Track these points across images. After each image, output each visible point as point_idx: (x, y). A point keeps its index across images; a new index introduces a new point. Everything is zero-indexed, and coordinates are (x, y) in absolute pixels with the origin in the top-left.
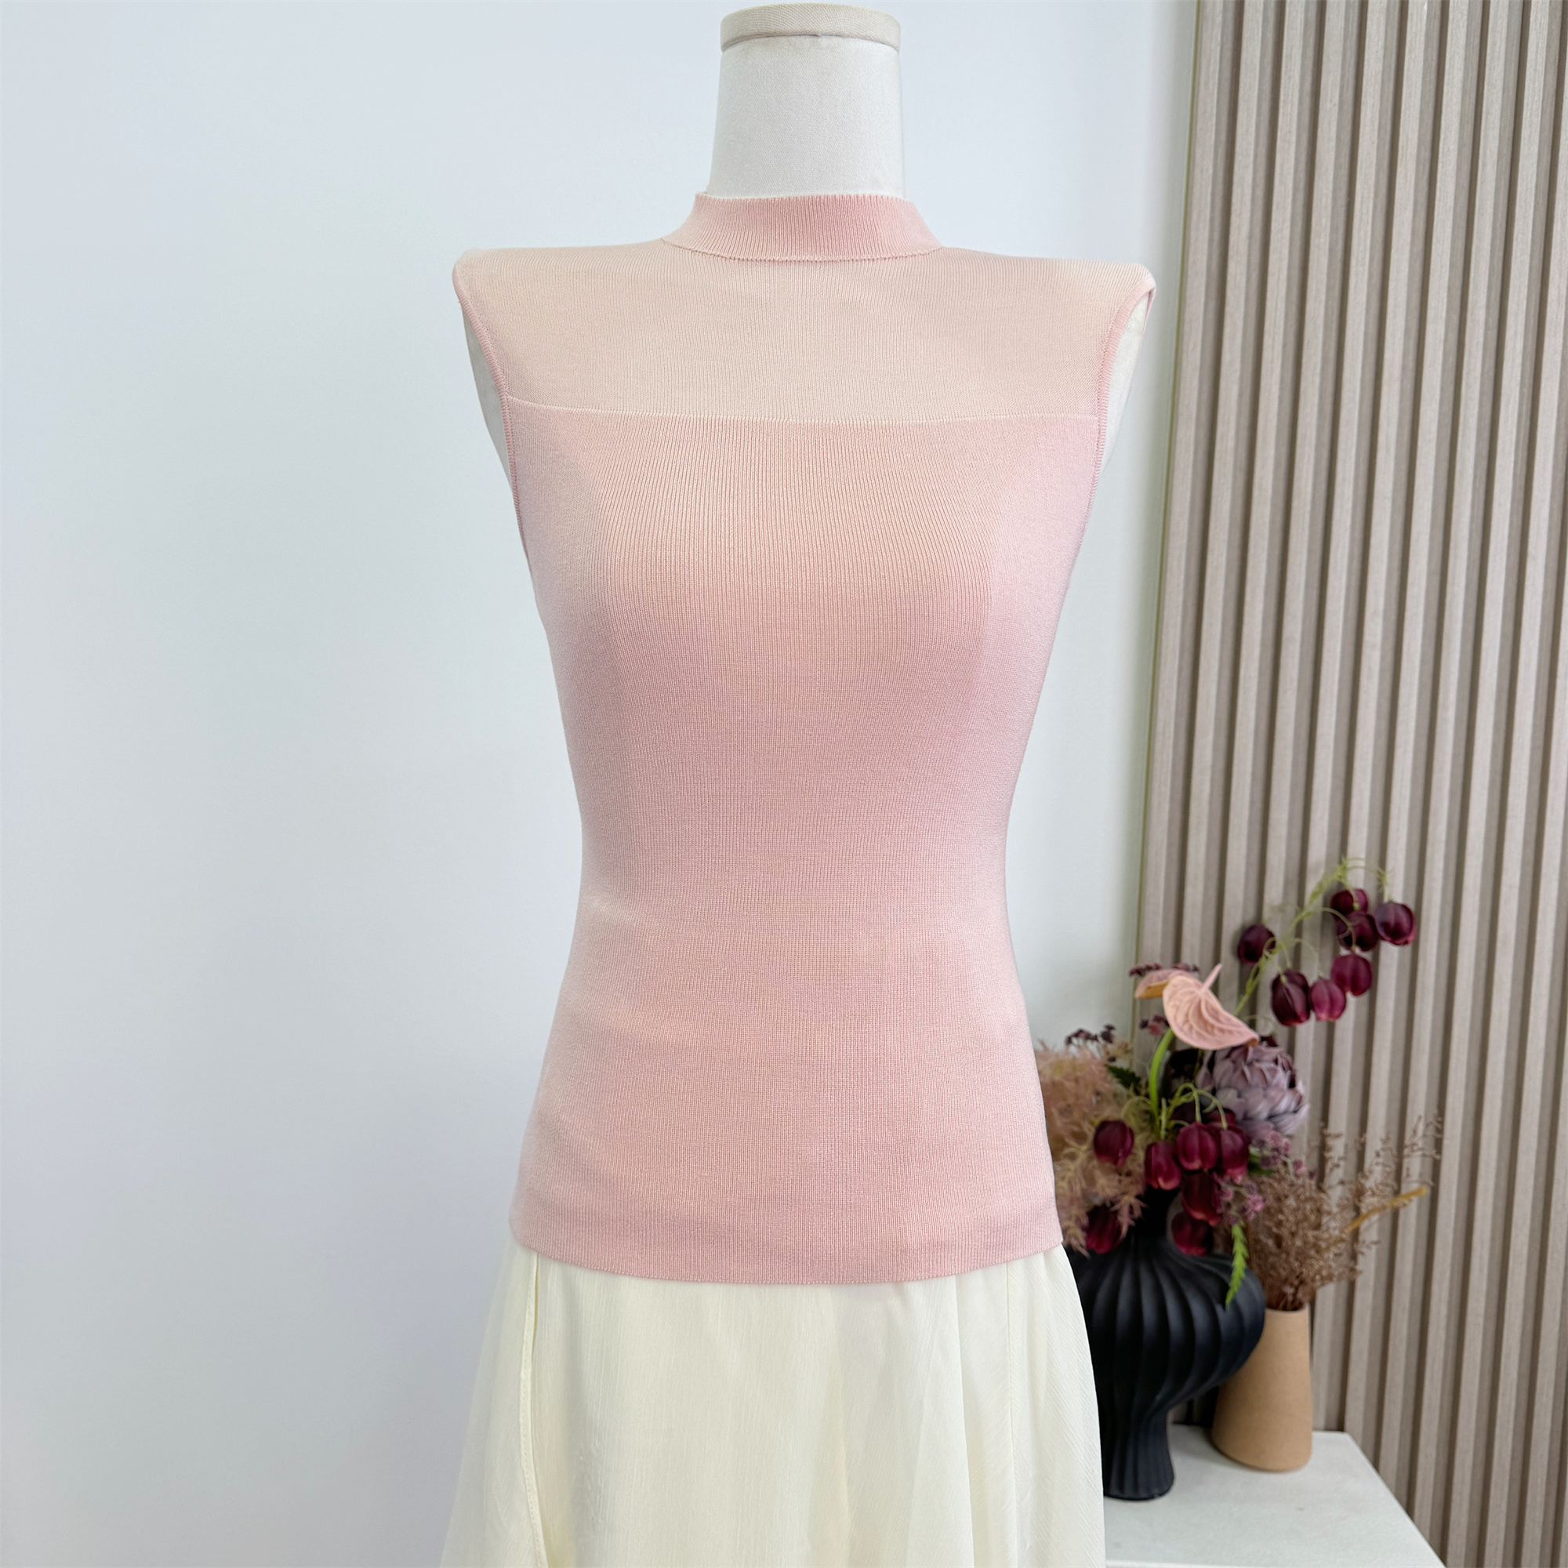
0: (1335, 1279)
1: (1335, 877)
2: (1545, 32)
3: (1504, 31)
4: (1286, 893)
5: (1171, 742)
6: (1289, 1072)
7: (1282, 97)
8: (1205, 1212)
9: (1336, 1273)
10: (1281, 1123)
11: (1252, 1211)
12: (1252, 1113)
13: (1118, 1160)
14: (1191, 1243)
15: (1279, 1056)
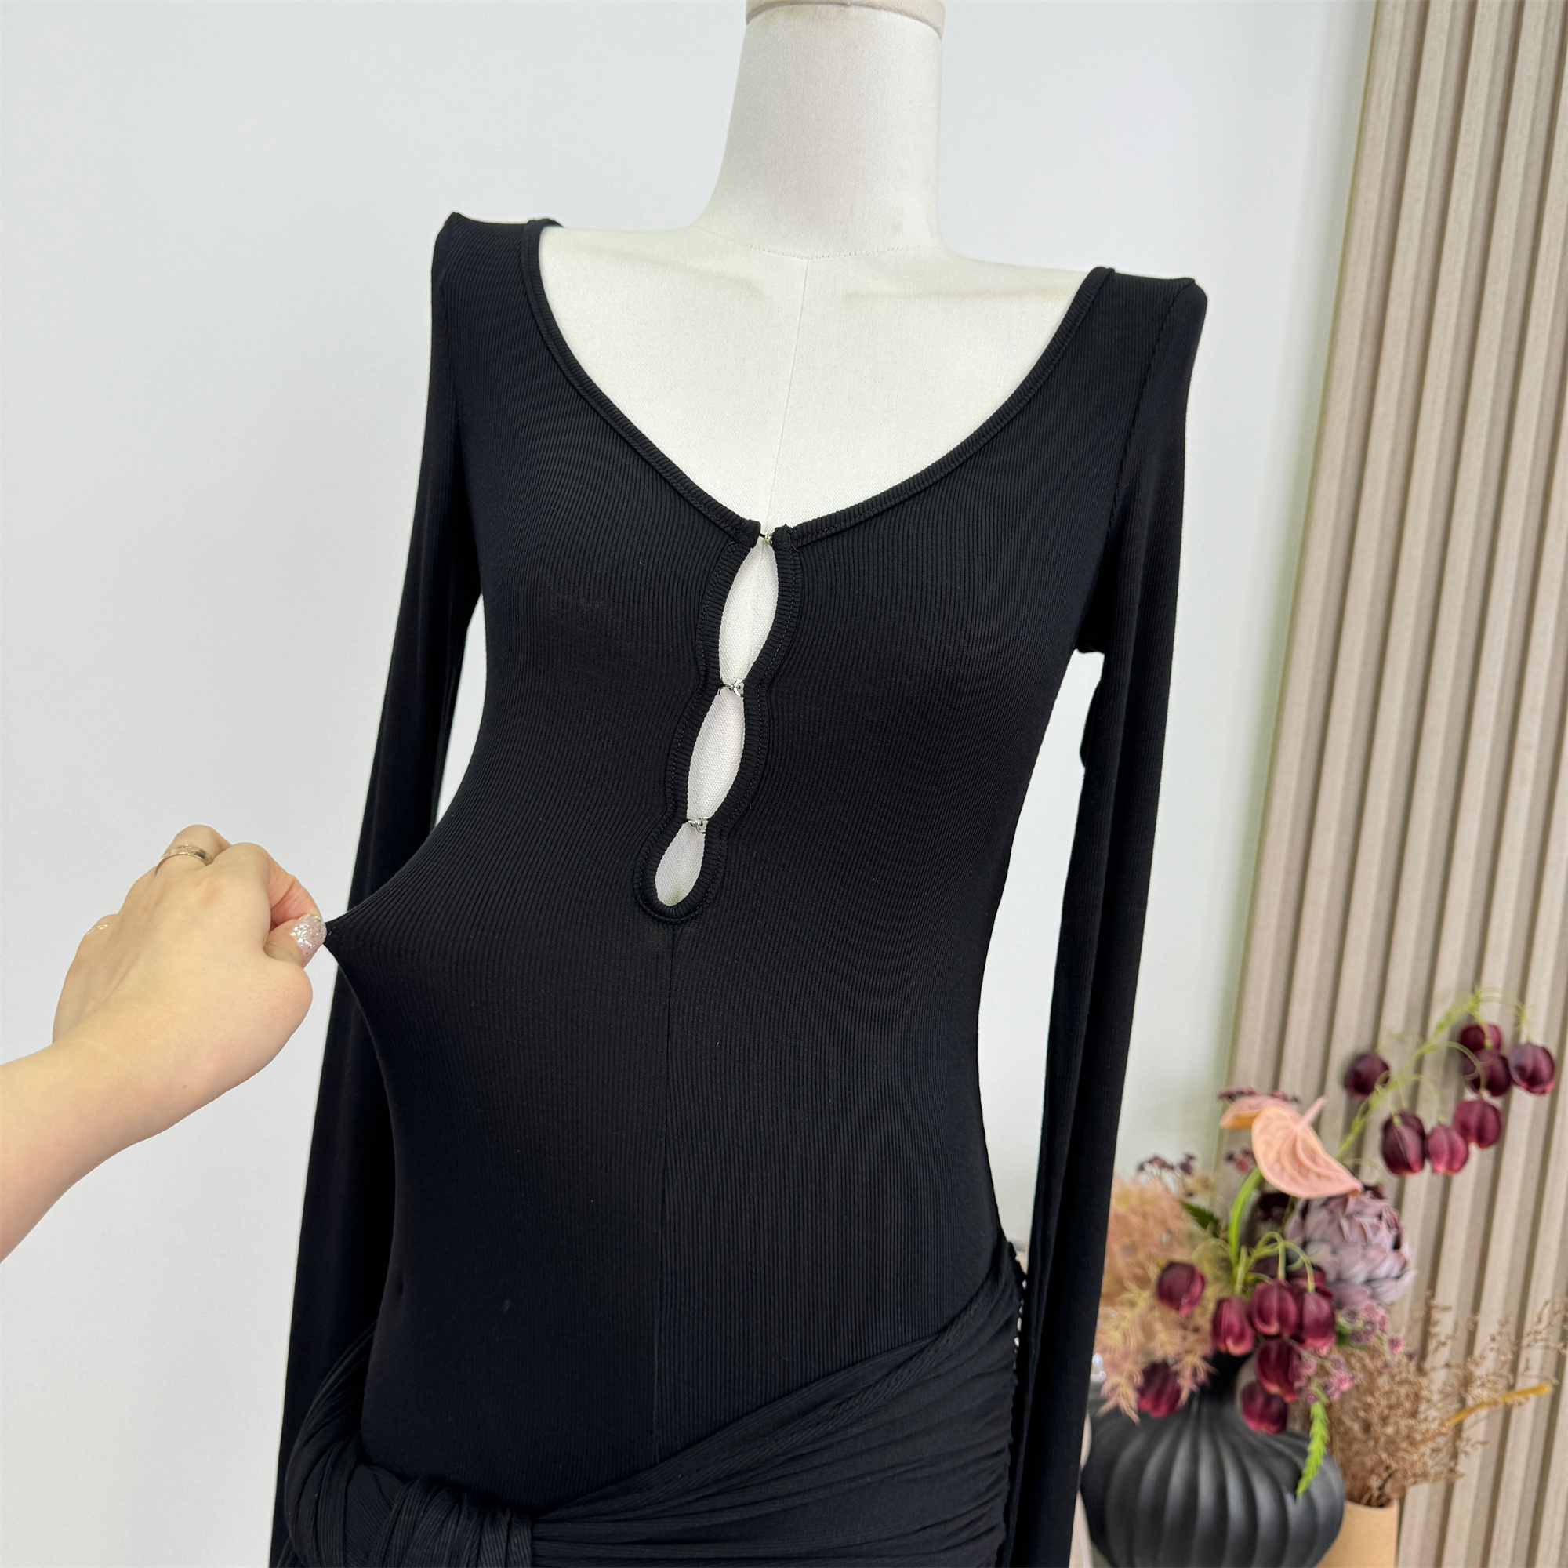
0: (1431, 1479)
1: (1466, 1008)
4: (1408, 1021)
6: (1394, 1232)
8: (1280, 1385)
9: (1432, 1471)
10: (1380, 1290)
11: (1338, 1389)
12: (1347, 1275)
13: (1185, 1311)
14: (1262, 1417)
15: (1384, 1210)
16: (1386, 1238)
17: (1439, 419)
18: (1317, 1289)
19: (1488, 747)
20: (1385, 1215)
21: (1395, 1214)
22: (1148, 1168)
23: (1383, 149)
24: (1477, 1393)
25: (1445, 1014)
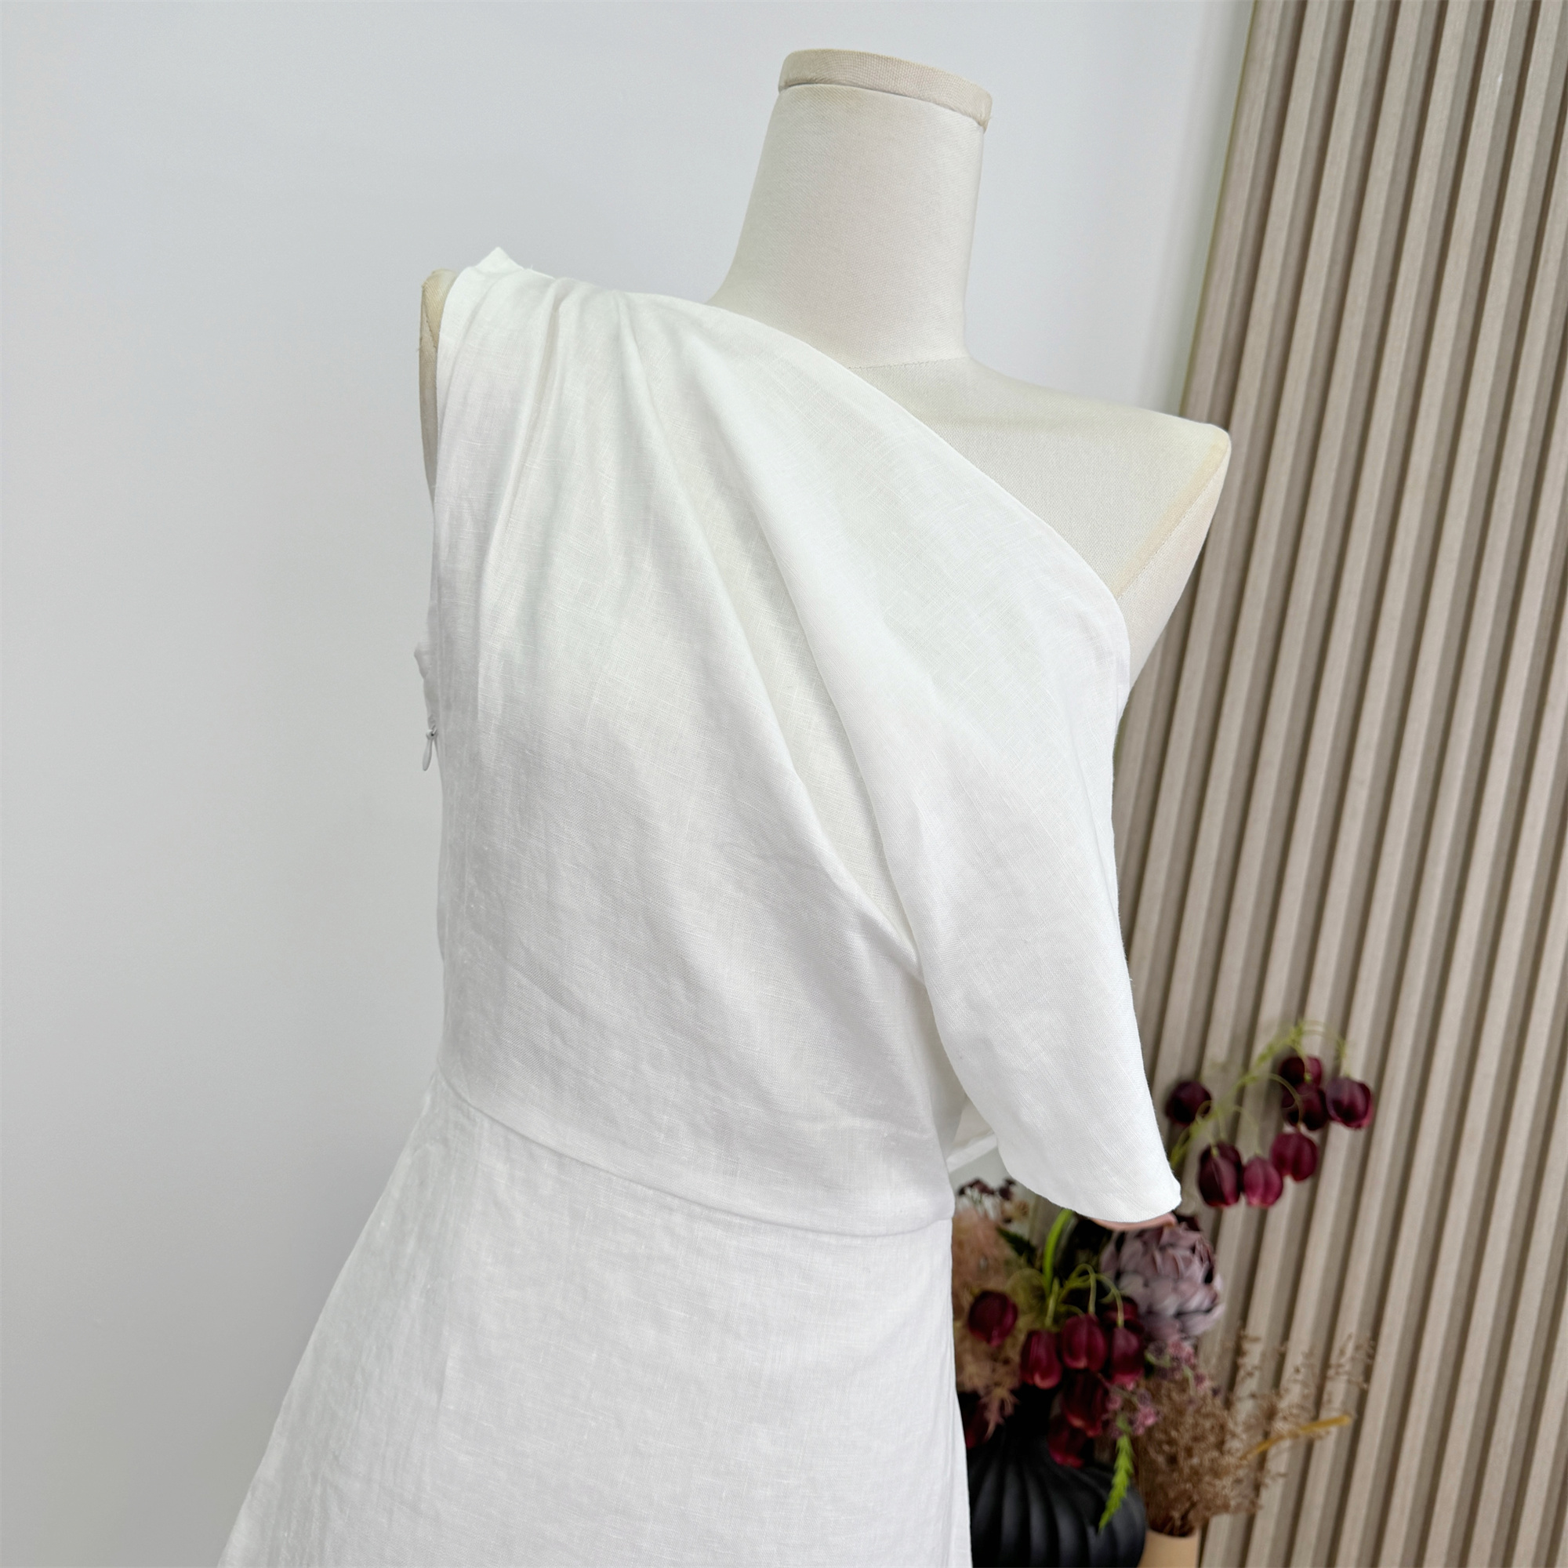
0: (1232, 1510)
1: (1288, 1041)
6: (1207, 1264)
8: (1085, 1419)
9: (1233, 1503)
10: (1189, 1323)
11: (1143, 1424)
12: (1158, 1307)
13: (995, 1343)
14: (1068, 1450)
15: (1197, 1243)
16: (1198, 1271)
17: (1290, 451)
18: (1127, 1323)
20: (1199, 1247)
21: (1208, 1245)
22: (968, 1191)
23: (1250, 174)
24: (1280, 1426)
25: (1266, 1044)
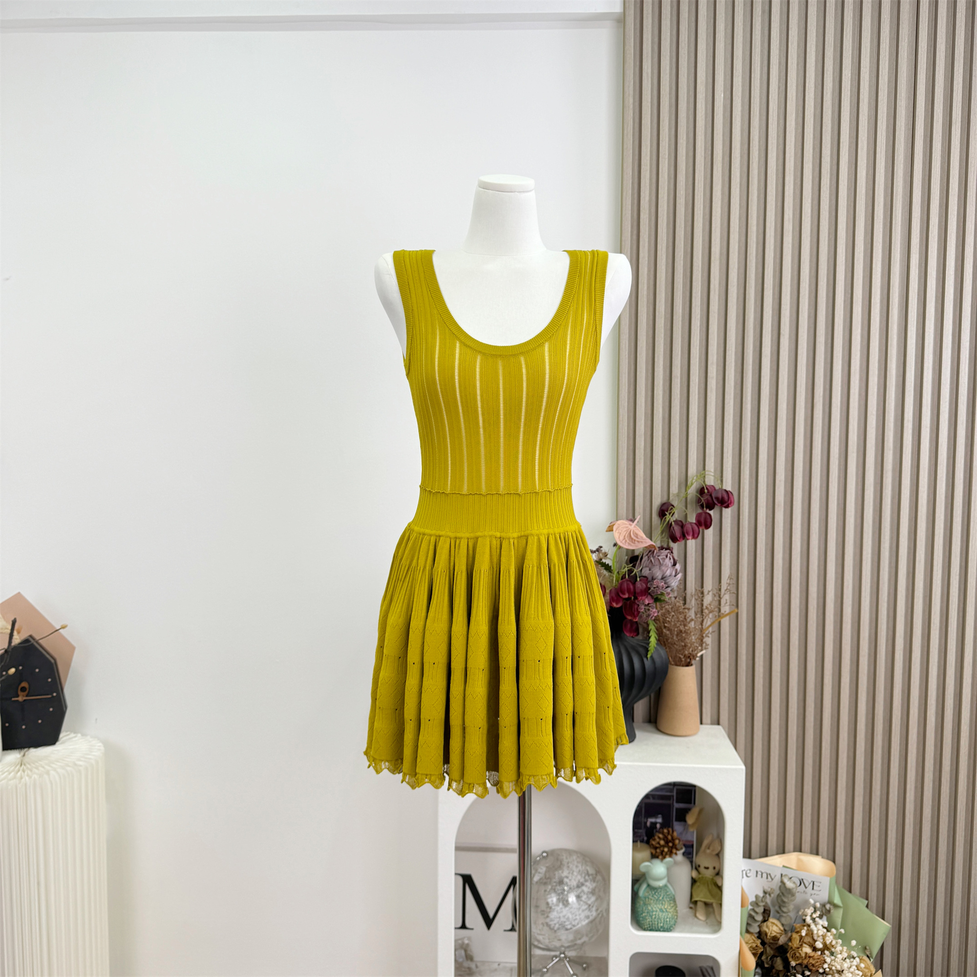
2: (777, 103)
3: (758, 103)
5: (626, 424)
6: (672, 561)
7: (661, 139)
8: (631, 616)
10: (668, 581)
12: (655, 576)
14: (631, 631)
17: (664, 256)
18: (641, 580)
19: (697, 380)
20: (669, 555)
